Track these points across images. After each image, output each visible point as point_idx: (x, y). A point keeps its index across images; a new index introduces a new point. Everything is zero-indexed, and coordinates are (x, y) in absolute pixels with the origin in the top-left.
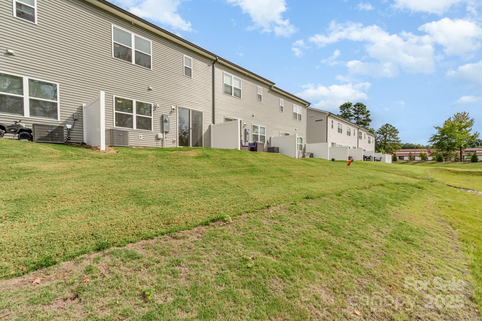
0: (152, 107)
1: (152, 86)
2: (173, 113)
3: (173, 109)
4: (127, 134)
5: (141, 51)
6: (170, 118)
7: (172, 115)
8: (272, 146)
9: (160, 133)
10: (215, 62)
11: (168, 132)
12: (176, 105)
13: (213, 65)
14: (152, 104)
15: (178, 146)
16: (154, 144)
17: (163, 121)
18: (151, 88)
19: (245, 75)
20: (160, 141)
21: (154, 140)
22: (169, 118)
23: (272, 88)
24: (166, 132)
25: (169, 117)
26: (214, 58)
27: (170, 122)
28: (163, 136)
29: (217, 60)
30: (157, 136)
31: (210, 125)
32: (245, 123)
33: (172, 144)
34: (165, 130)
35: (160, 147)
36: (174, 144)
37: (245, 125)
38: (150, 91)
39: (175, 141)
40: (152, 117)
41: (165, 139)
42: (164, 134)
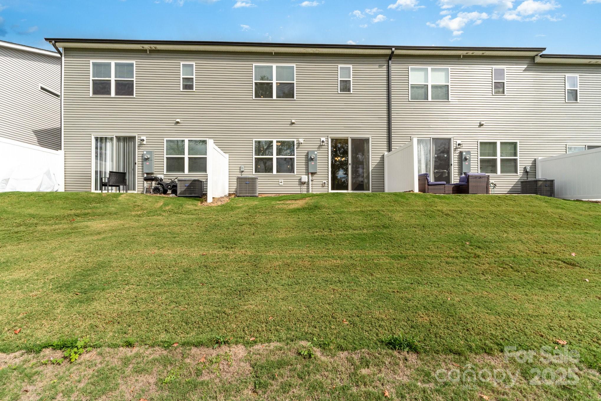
0: (295, 143)
1: (295, 118)
2: (323, 147)
3: (323, 142)
4: (256, 181)
5: (284, 81)
6: (318, 154)
7: (322, 149)
8: (540, 176)
9: (306, 175)
10: (391, 57)
11: (316, 173)
12: (327, 135)
13: (389, 63)
14: (295, 140)
15: (330, 191)
16: (296, 190)
17: (309, 159)
18: (293, 121)
19: (458, 57)
20: (305, 185)
21: (298, 185)
22: (316, 155)
23: (538, 60)
24: (313, 174)
25: (316, 153)
26: (388, 52)
27: (318, 159)
28: (308, 179)
29: (393, 52)
30: (300, 179)
31: (383, 155)
32: (459, 142)
33: (321, 188)
34: (311, 171)
35: (305, 192)
36: (324, 188)
37: (459, 145)
38: (293, 125)
39: (325, 183)
40: (295, 157)
41: (310, 183)
42: (310, 175)
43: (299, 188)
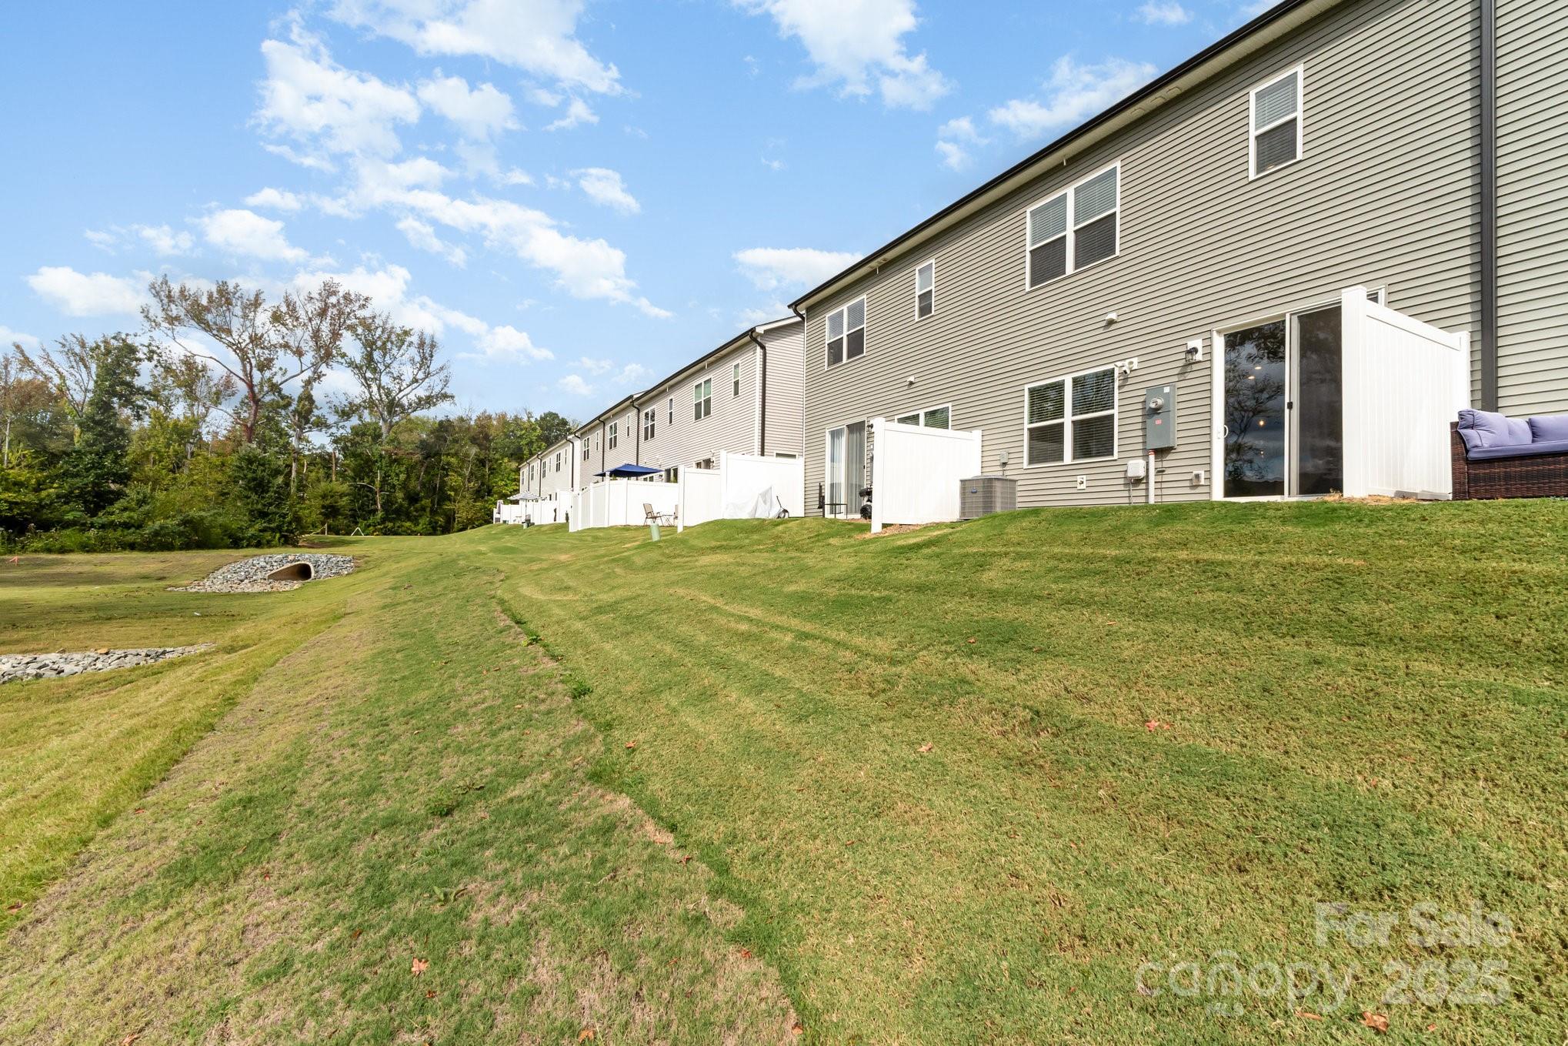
0: (1116, 375)
2: (1191, 368)
3: (1193, 351)
5: (1090, 218)
6: (1180, 392)
7: (1191, 375)
9: (1140, 457)
11: (1171, 448)
12: (1208, 328)
14: (1116, 366)
15: (1220, 499)
17: (1148, 412)
18: (1111, 316)
20: (1139, 486)
21: (1122, 488)
22: (1169, 394)
24: (1160, 452)
25: (1167, 389)
27: (1178, 406)
28: (1148, 469)
30: (1127, 471)
33: (1188, 491)
34: (1155, 444)
38: (1113, 327)
39: (1198, 476)
40: (1115, 411)
41: (1152, 478)
42: (1152, 457)
43: (1126, 494)
